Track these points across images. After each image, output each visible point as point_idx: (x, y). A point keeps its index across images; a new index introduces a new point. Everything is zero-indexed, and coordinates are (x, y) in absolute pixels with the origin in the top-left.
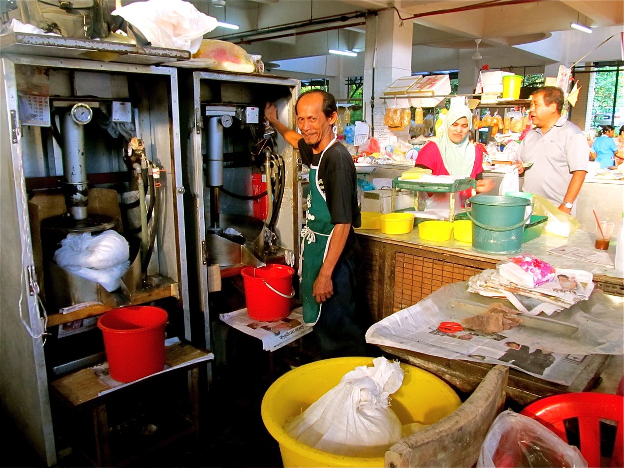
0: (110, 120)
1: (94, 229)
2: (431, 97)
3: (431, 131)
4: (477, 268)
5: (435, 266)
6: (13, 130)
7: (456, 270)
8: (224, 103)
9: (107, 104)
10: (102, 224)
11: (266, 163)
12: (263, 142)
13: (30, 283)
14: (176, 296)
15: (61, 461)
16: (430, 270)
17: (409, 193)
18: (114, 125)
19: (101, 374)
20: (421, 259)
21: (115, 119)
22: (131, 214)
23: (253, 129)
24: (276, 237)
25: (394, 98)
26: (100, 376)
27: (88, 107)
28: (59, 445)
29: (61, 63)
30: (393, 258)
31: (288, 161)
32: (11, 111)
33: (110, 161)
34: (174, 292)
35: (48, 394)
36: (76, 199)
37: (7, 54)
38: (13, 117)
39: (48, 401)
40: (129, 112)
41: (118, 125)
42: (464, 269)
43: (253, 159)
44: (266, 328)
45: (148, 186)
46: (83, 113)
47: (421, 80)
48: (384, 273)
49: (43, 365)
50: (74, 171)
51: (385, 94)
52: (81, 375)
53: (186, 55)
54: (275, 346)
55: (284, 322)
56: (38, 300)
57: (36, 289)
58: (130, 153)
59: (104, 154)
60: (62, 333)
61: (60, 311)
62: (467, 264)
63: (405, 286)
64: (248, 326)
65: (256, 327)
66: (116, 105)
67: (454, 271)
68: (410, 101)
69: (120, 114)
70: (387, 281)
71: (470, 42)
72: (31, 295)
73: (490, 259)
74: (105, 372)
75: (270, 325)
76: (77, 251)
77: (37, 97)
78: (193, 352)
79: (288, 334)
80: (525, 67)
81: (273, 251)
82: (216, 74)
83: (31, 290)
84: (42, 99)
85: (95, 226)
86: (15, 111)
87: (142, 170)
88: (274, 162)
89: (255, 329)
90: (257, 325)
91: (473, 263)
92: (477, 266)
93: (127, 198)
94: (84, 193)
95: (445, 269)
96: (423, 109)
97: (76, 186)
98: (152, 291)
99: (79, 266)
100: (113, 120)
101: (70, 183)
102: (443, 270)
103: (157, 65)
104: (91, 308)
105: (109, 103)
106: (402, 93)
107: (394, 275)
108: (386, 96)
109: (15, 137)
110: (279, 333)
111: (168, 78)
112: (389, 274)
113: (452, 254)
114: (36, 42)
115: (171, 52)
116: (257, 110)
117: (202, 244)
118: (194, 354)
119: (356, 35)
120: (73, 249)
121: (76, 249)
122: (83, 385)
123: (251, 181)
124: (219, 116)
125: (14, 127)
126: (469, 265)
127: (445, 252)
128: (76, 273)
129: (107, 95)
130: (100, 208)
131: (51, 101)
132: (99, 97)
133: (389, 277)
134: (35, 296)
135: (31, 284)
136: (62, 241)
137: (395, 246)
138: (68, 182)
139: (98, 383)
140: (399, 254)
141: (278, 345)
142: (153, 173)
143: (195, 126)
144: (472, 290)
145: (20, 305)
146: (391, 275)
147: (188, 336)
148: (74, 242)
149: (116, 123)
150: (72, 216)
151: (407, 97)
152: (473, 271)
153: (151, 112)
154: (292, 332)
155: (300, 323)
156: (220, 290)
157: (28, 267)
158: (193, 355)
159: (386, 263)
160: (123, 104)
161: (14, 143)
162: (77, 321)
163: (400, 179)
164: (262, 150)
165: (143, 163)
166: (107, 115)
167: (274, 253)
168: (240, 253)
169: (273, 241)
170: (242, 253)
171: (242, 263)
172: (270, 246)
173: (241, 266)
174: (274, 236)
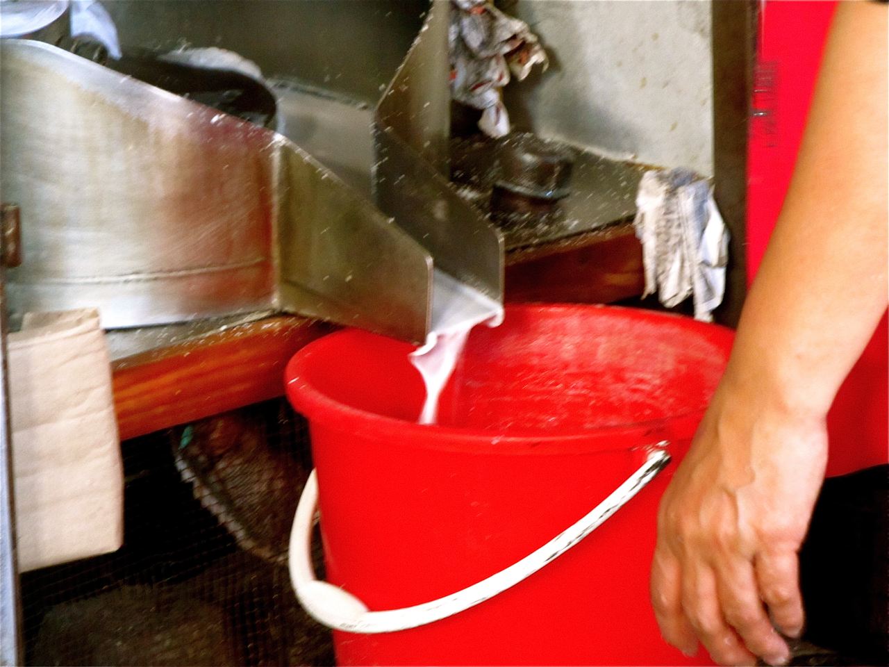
24: (537, 57)
81: (523, 187)
168: (264, 198)
169: (513, 96)
170: (276, 199)
171: (275, 301)
172: (491, 143)
173: (275, 325)
174: (521, 49)
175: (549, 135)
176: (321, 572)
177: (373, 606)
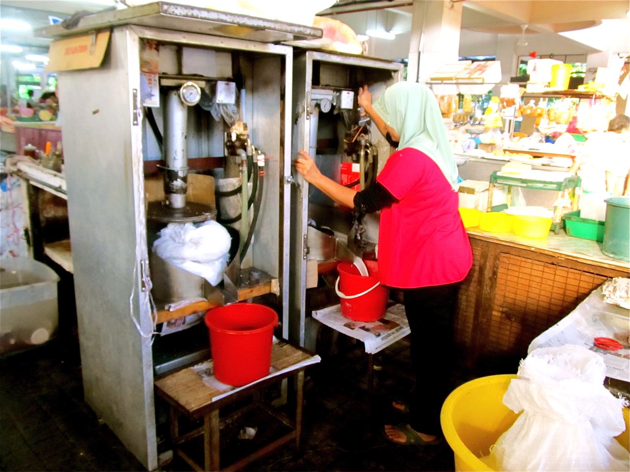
0: (213, 102)
1: (196, 219)
2: (482, 84)
3: (471, 118)
4: (597, 274)
5: (546, 270)
6: (135, 111)
7: (571, 275)
8: (322, 86)
9: (212, 84)
10: (203, 213)
11: (360, 151)
12: (358, 130)
13: (142, 277)
14: (276, 293)
15: (162, 466)
16: (539, 274)
17: (502, 188)
18: (217, 106)
19: (204, 375)
20: (530, 261)
21: (219, 101)
22: (225, 203)
23: (346, 115)
24: (364, 230)
25: (441, 84)
26: (203, 377)
27: (196, 86)
28: (161, 449)
29: (184, 37)
30: (496, 258)
31: (383, 151)
32: (134, 89)
33: (199, 145)
34: (275, 288)
35: (153, 396)
36: (177, 186)
37: (132, 26)
38: (135, 96)
39: (153, 403)
40: (233, 93)
41: (221, 107)
42: (581, 274)
43: (346, 147)
44: (363, 328)
45: (251, 173)
46: (192, 93)
47: (470, 65)
48: (484, 274)
49: (150, 365)
50: (176, 155)
51: (432, 79)
52: (183, 375)
53: (319, 33)
54: (376, 349)
55: (381, 324)
56: (149, 296)
57: (149, 284)
58: (234, 138)
59: (193, 137)
60: (166, 331)
61: (166, 308)
62: (585, 269)
63: (508, 289)
64: (345, 325)
65: (353, 327)
66: (221, 85)
67: (569, 276)
68: (458, 88)
69: (225, 95)
70: (487, 283)
71: (515, 28)
72: (143, 291)
73: (617, 266)
74: (208, 373)
75: (368, 325)
76: (179, 243)
77: (147, 74)
78: (296, 353)
79: (389, 335)
80: (566, 56)
81: (362, 245)
82: (327, 55)
83: (143, 285)
84: (151, 76)
85: (196, 215)
86: (136, 90)
87: (248, 157)
88: (369, 151)
89: (353, 329)
90: (354, 325)
91: (593, 269)
92: (598, 273)
93: (224, 185)
94: (184, 179)
95: (557, 273)
96: (472, 96)
97: (177, 172)
98: (253, 287)
99: (184, 259)
100: (217, 102)
101: (171, 168)
102: (555, 275)
103: (277, 43)
104: (196, 304)
105: (214, 83)
106: (451, 79)
107: (497, 276)
108: (433, 82)
109: (136, 119)
110: (379, 335)
111: (282, 58)
112: (490, 275)
113: (567, 257)
114: (180, 13)
115: (305, 29)
116: (352, 94)
117: (304, 238)
118: (296, 355)
119: (395, 15)
120: (174, 240)
121: (177, 240)
122: (189, 387)
123: (340, 169)
124: (317, 100)
125: (135, 107)
126: (588, 271)
127: (562, 256)
128: (180, 266)
129: (212, 74)
130: (193, 195)
131: (160, 78)
132: (205, 75)
133: (490, 279)
134: (148, 293)
135: (144, 279)
136: (162, 231)
137: (500, 246)
138: (168, 167)
139: (204, 386)
140: (504, 255)
141: (380, 347)
142: (258, 160)
143: (304, 110)
144: (610, 301)
145: (131, 302)
146: (493, 276)
147: (286, 335)
148: (175, 232)
149: (219, 105)
150: (170, 203)
151: (456, 84)
152: (591, 277)
153: (254, 94)
154: (393, 333)
155: (398, 325)
156: (316, 286)
157: (141, 261)
158: (296, 357)
159: (488, 264)
160: (228, 84)
161: (134, 125)
162: (180, 318)
163: (499, 174)
164: (357, 138)
165: (249, 149)
166: (210, 96)
167: (363, 247)
168: (335, 247)
169: (361, 234)
170: (336, 247)
171: (335, 258)
172: (359, 240)
173: (335, 261)
174: (362, 229)
175: (364, 239)
176: (339, 290)
177: (346, 295)
